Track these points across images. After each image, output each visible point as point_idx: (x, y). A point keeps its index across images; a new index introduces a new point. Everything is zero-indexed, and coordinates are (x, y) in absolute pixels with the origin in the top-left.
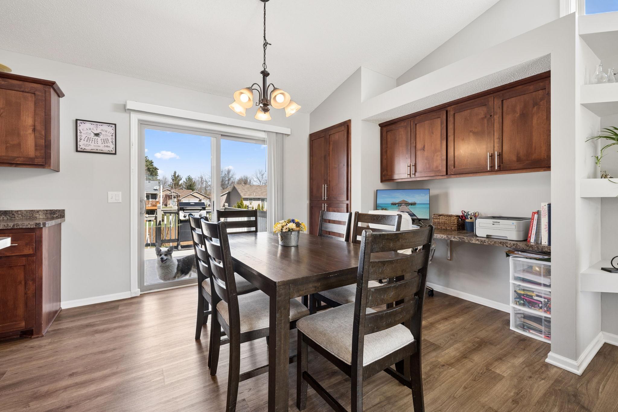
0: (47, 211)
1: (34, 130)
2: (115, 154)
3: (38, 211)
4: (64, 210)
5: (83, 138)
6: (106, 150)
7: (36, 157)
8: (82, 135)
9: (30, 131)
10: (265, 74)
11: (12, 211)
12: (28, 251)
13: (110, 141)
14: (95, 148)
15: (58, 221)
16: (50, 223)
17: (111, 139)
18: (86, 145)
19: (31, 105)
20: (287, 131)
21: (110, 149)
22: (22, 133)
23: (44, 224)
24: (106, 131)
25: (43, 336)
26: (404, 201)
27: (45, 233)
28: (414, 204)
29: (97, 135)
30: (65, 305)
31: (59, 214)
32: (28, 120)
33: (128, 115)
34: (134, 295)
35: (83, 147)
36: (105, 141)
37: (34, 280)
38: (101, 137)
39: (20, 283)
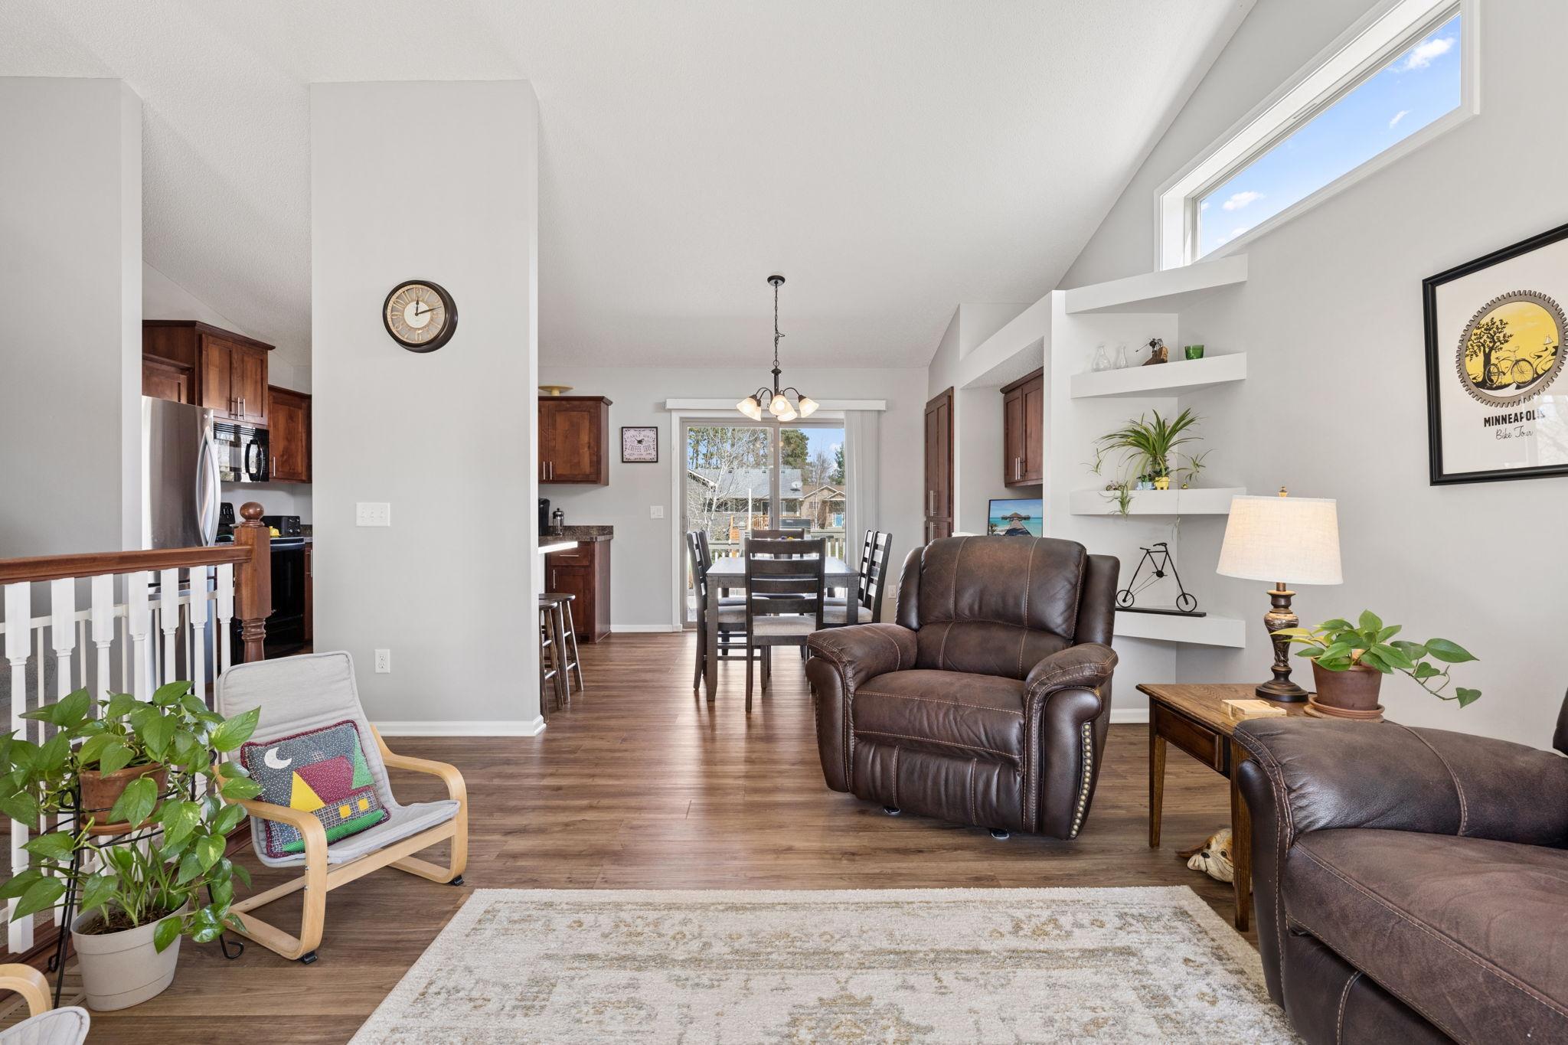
0: (599, 527)
1: (589, 447)
2: (657, 462)
3: (593, 527)
4: (612, 527)
5: (628, 447)
6: (648, 458)
7: (591, 474)
8: (627, 444)
9: (586, 449)
10: (776, 372)
11: (574, 527)
12: (585, 563)
13: (652, 447)
14: (638, 457)
15: (608, 537)
16: (601, 538)
17: (652, 445)
18: (631, 455)
19: (587, 423)
20: (881, 405)
21: (653, 456)
22: (581, 451)
23: (596, 538)
24: (648, 437)
25: (595, 644)
26: (1016, 514)
27: (597, 547)
28: (1027, 518)
29: (640, 442)
30: (615, 628)
31: (608, 531)
32: (585, 438)
33: (669, 414)
34: (675, 630)
35: (628, 457)
36: (647, 448)
37: (589, 590)
38: (644, 443)
39: (580, 591)
